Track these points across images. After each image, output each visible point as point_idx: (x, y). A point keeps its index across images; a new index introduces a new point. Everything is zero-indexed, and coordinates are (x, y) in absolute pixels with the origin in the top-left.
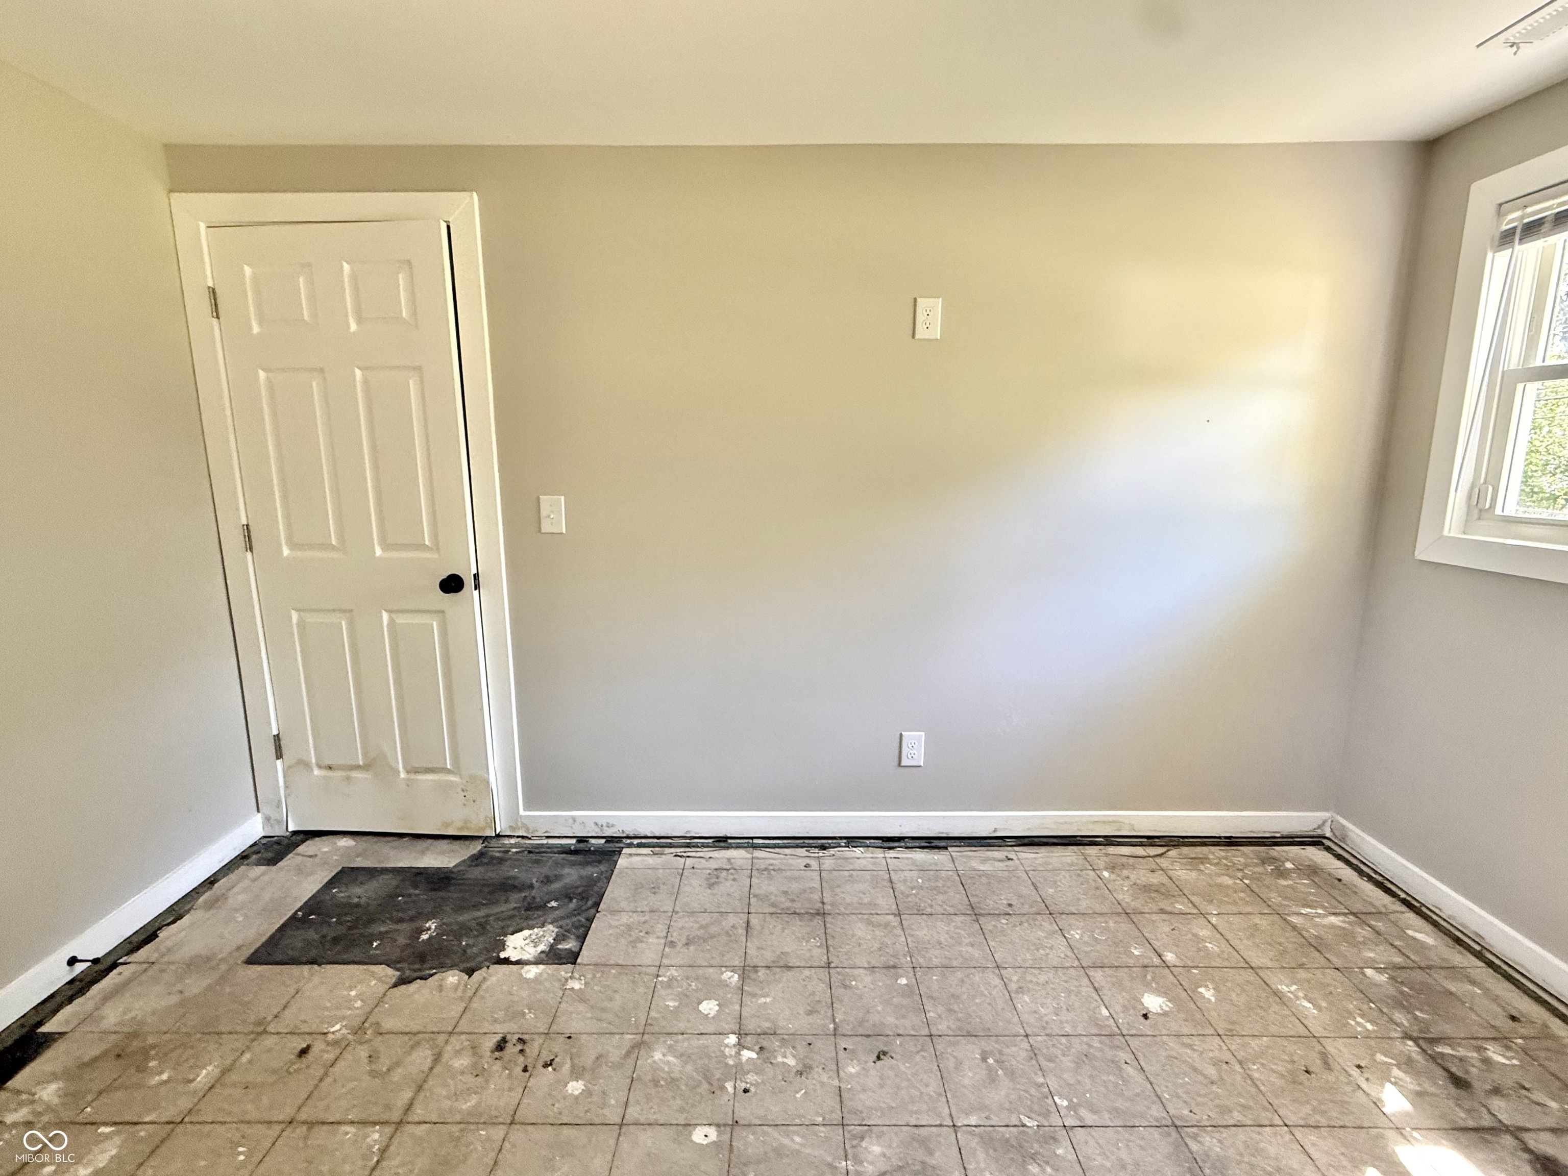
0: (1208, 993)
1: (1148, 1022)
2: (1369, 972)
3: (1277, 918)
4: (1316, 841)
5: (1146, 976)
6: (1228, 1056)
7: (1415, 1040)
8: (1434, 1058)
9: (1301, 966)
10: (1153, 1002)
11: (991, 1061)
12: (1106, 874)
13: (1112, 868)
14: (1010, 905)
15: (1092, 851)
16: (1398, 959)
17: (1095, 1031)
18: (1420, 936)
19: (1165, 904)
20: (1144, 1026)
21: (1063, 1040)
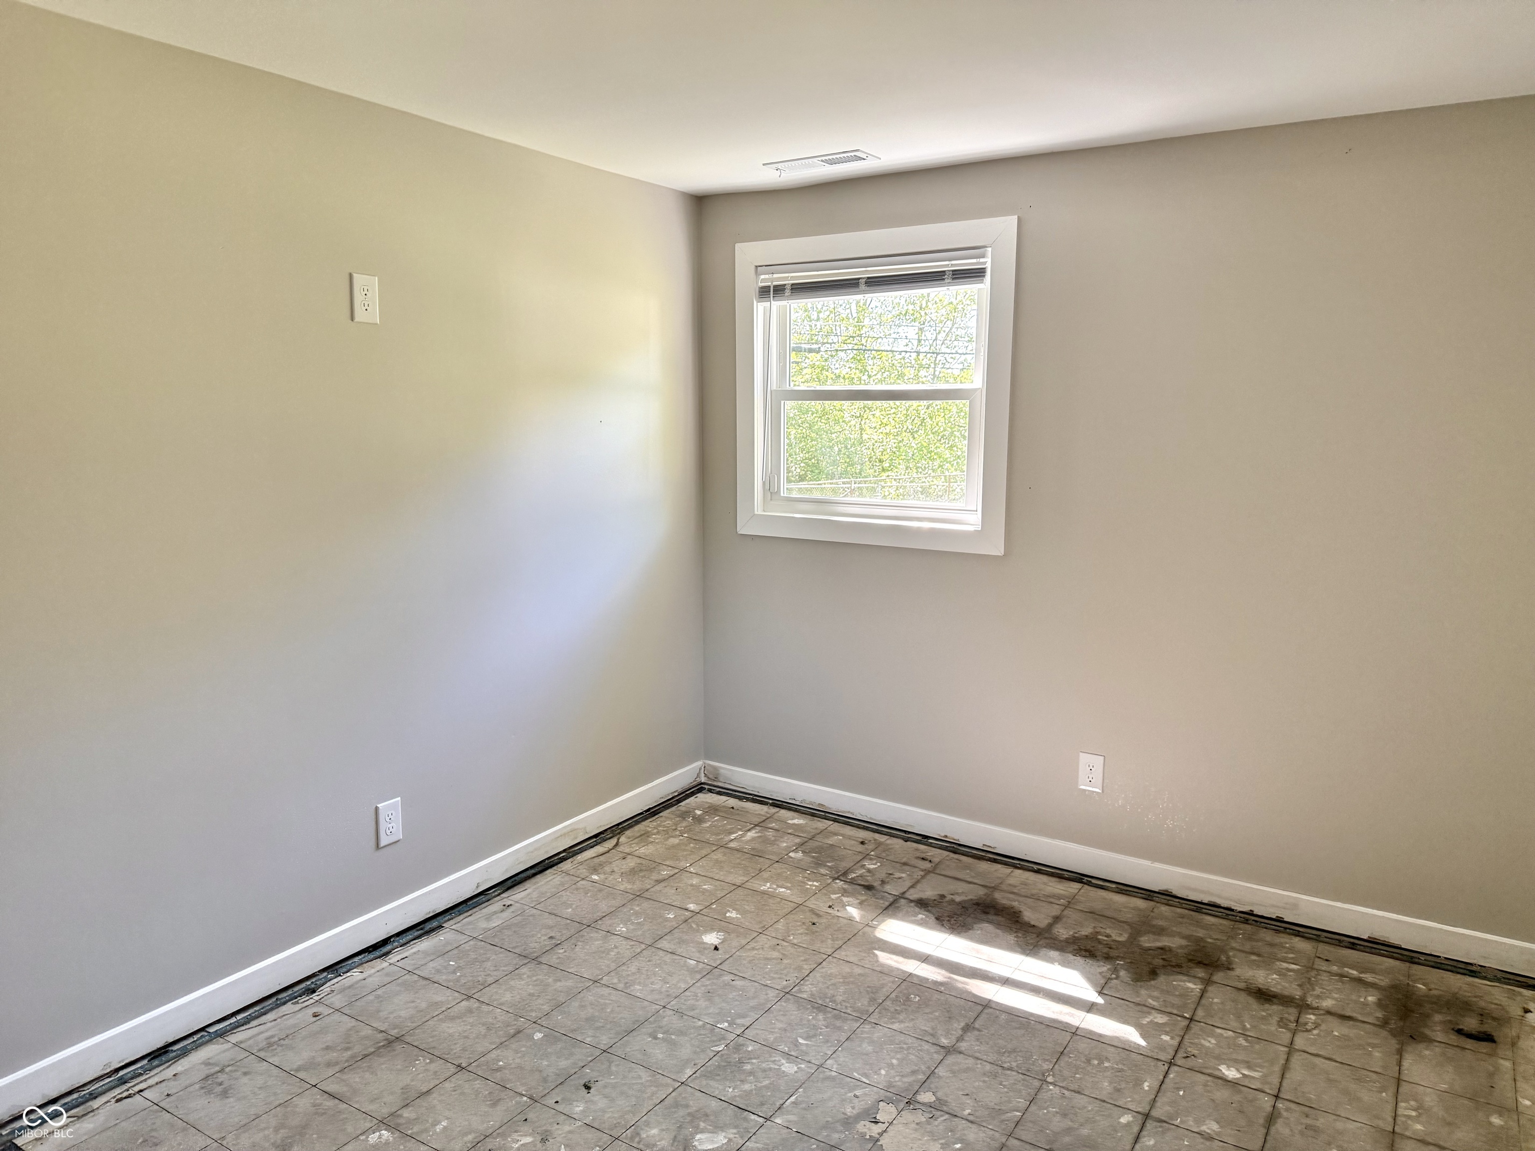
0: (732, 914)
1: (720, 951)
2: (792, 854)
3: (723, 850)
4: (698, 788)
5: (691, 927)
6: (775, 942)
7: (837, 878)
8: (852, 882)
9: (760, 871)
10: (712, 938)
11: (660, 1036)
12: (595, 877)
13: (595, 870)
14: (551, 938)
15: (566, 865)
16: (798, 840)
17: (699, 976)
18: (796, 821)
19: (655, 876)
20: (720, 955)
21: (687, 993)
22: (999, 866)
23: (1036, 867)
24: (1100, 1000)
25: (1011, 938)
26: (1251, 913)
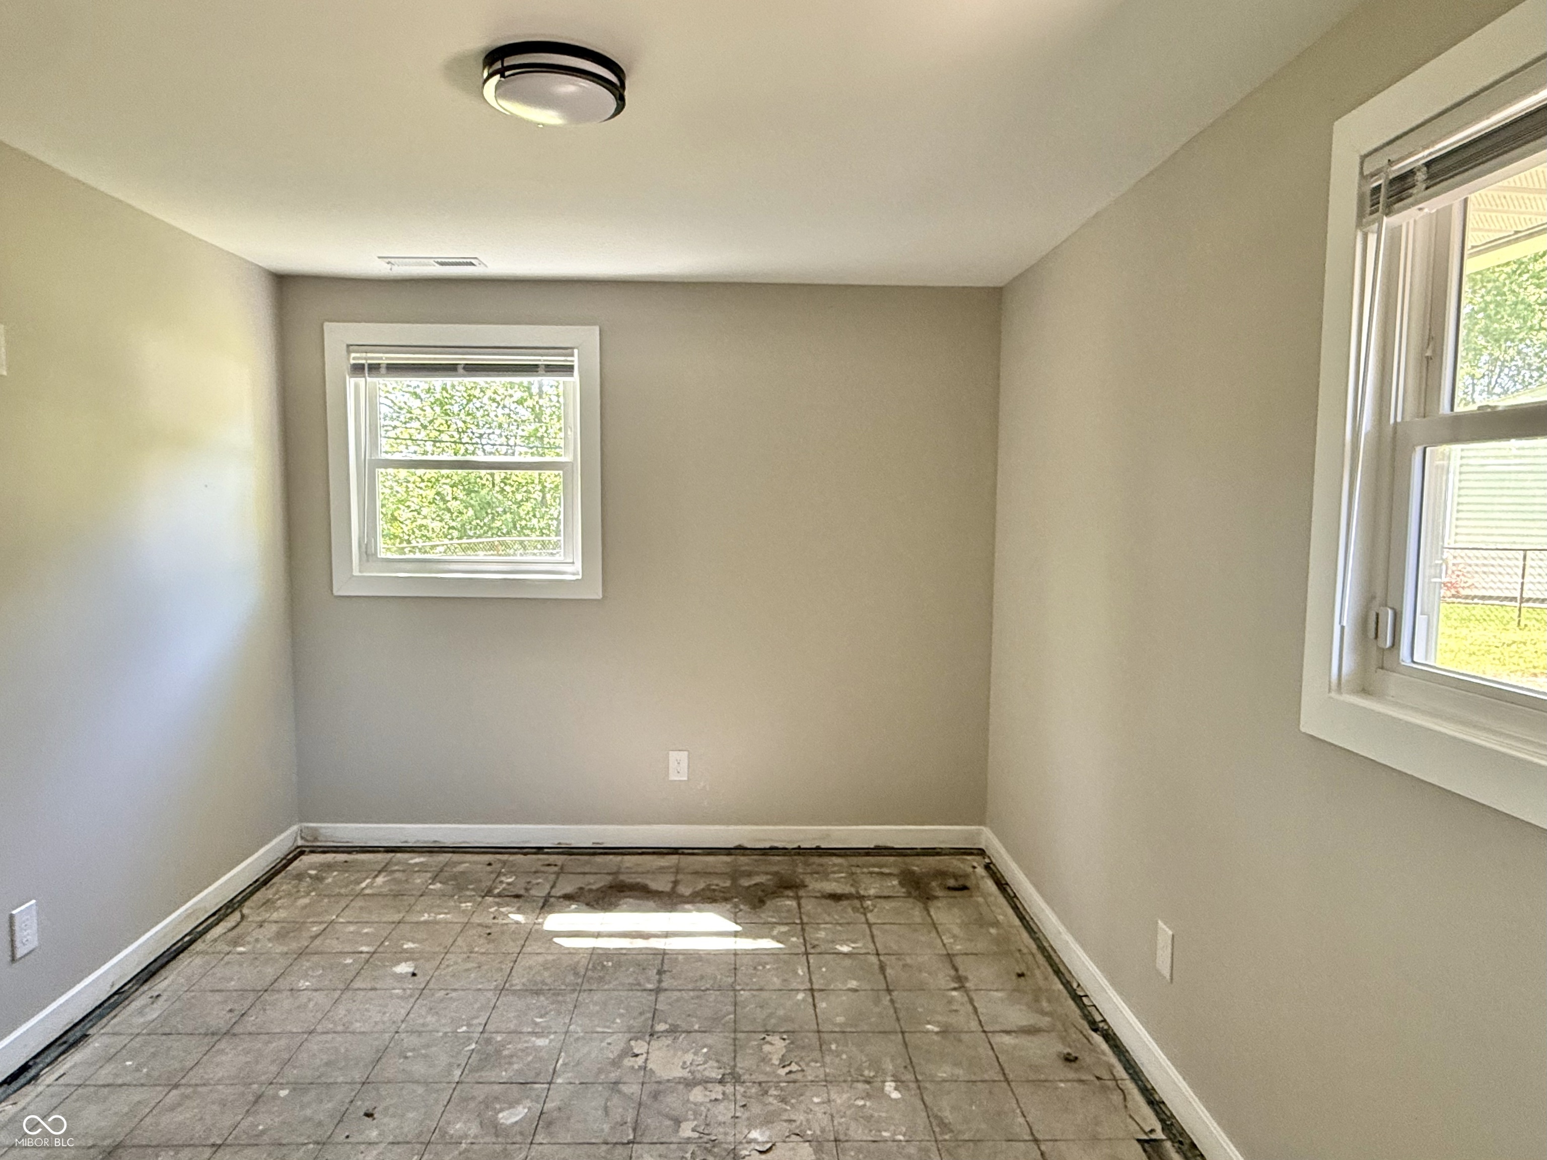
0: (408, 945)
1: (419, 976)
2: (431, 887)
3: (360, 898)
4: (300, 852)
5: (376, 965)
6: (465, 956)
7: (486, 895)
8: (499, 895)
9: (410, 906)
10: (404, 968)
11: (409, 1054)
12: (241, 949)
13: (236, 943)
14: (231, 1011)
15: (199, 946)
16: (429, 875)
17: (413, 1000)
18: (417, 860)
19: (305, 934)
20: (421, 980)
21: (411, 1015)
22: (611, 857)
23: (640, 851)
24: (739, 928)
25: (651, 904)
26: (799, 848)
